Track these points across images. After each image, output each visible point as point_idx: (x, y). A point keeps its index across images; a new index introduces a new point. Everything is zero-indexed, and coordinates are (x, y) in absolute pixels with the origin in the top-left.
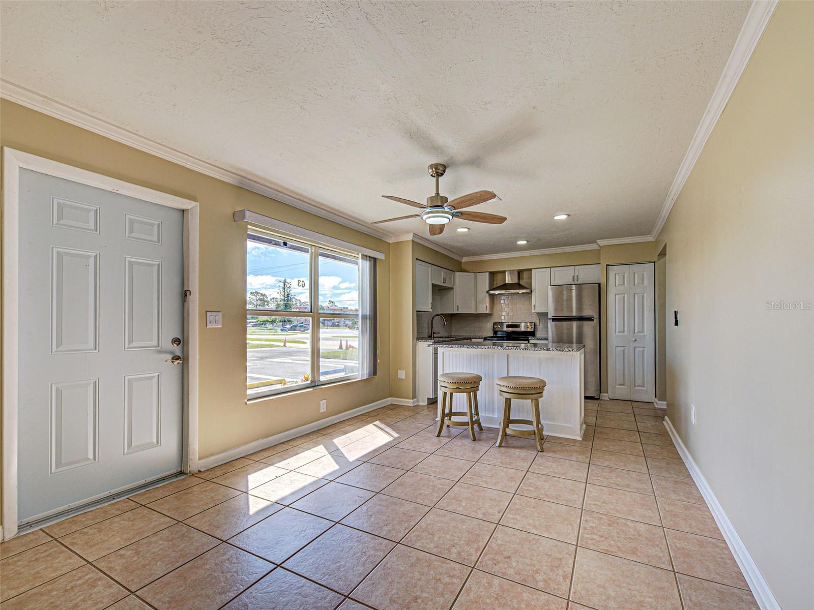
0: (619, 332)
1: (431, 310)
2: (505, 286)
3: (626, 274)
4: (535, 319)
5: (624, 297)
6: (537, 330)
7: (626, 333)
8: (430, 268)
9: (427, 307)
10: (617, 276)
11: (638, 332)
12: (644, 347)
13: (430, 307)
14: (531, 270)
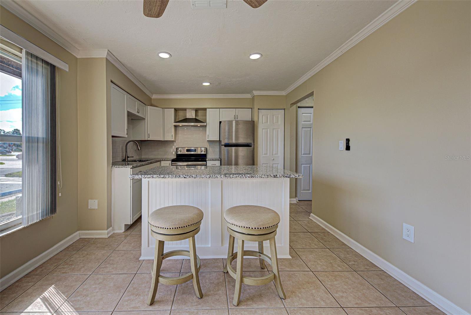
0: (264, 154)
1: (126, 136)
2: (186, 120)
3: (268, 116)
4: (207, 145)
5: (267, 131)
6: (208, 153)
7: (268, 155)
8: (126, 96)
9: (123, 133)
10: (264, 117)
11: (275, 154)
12: (278, 164)
13: (126, 133)
14: (205, 109)
